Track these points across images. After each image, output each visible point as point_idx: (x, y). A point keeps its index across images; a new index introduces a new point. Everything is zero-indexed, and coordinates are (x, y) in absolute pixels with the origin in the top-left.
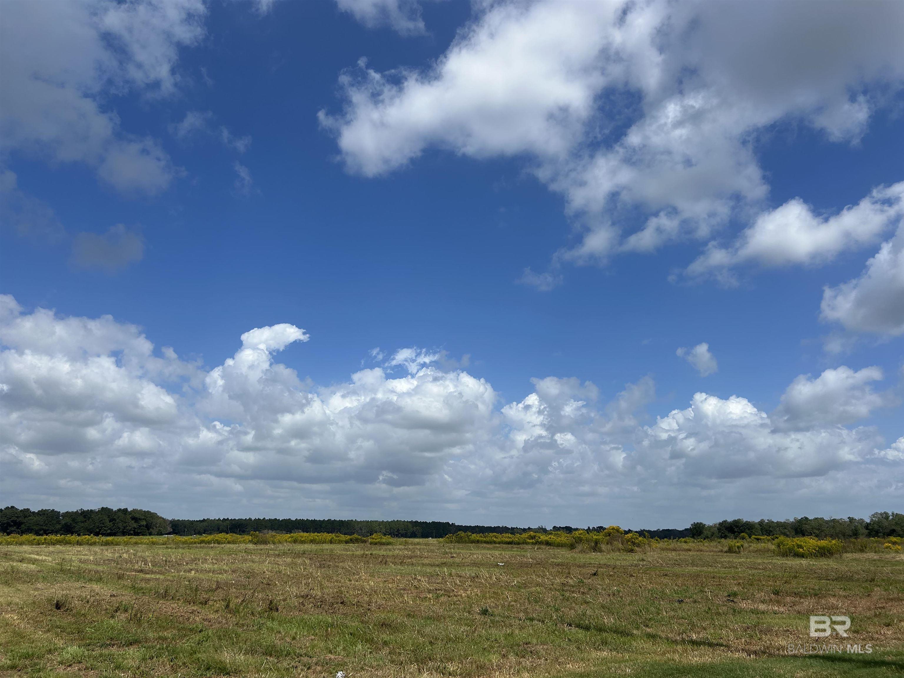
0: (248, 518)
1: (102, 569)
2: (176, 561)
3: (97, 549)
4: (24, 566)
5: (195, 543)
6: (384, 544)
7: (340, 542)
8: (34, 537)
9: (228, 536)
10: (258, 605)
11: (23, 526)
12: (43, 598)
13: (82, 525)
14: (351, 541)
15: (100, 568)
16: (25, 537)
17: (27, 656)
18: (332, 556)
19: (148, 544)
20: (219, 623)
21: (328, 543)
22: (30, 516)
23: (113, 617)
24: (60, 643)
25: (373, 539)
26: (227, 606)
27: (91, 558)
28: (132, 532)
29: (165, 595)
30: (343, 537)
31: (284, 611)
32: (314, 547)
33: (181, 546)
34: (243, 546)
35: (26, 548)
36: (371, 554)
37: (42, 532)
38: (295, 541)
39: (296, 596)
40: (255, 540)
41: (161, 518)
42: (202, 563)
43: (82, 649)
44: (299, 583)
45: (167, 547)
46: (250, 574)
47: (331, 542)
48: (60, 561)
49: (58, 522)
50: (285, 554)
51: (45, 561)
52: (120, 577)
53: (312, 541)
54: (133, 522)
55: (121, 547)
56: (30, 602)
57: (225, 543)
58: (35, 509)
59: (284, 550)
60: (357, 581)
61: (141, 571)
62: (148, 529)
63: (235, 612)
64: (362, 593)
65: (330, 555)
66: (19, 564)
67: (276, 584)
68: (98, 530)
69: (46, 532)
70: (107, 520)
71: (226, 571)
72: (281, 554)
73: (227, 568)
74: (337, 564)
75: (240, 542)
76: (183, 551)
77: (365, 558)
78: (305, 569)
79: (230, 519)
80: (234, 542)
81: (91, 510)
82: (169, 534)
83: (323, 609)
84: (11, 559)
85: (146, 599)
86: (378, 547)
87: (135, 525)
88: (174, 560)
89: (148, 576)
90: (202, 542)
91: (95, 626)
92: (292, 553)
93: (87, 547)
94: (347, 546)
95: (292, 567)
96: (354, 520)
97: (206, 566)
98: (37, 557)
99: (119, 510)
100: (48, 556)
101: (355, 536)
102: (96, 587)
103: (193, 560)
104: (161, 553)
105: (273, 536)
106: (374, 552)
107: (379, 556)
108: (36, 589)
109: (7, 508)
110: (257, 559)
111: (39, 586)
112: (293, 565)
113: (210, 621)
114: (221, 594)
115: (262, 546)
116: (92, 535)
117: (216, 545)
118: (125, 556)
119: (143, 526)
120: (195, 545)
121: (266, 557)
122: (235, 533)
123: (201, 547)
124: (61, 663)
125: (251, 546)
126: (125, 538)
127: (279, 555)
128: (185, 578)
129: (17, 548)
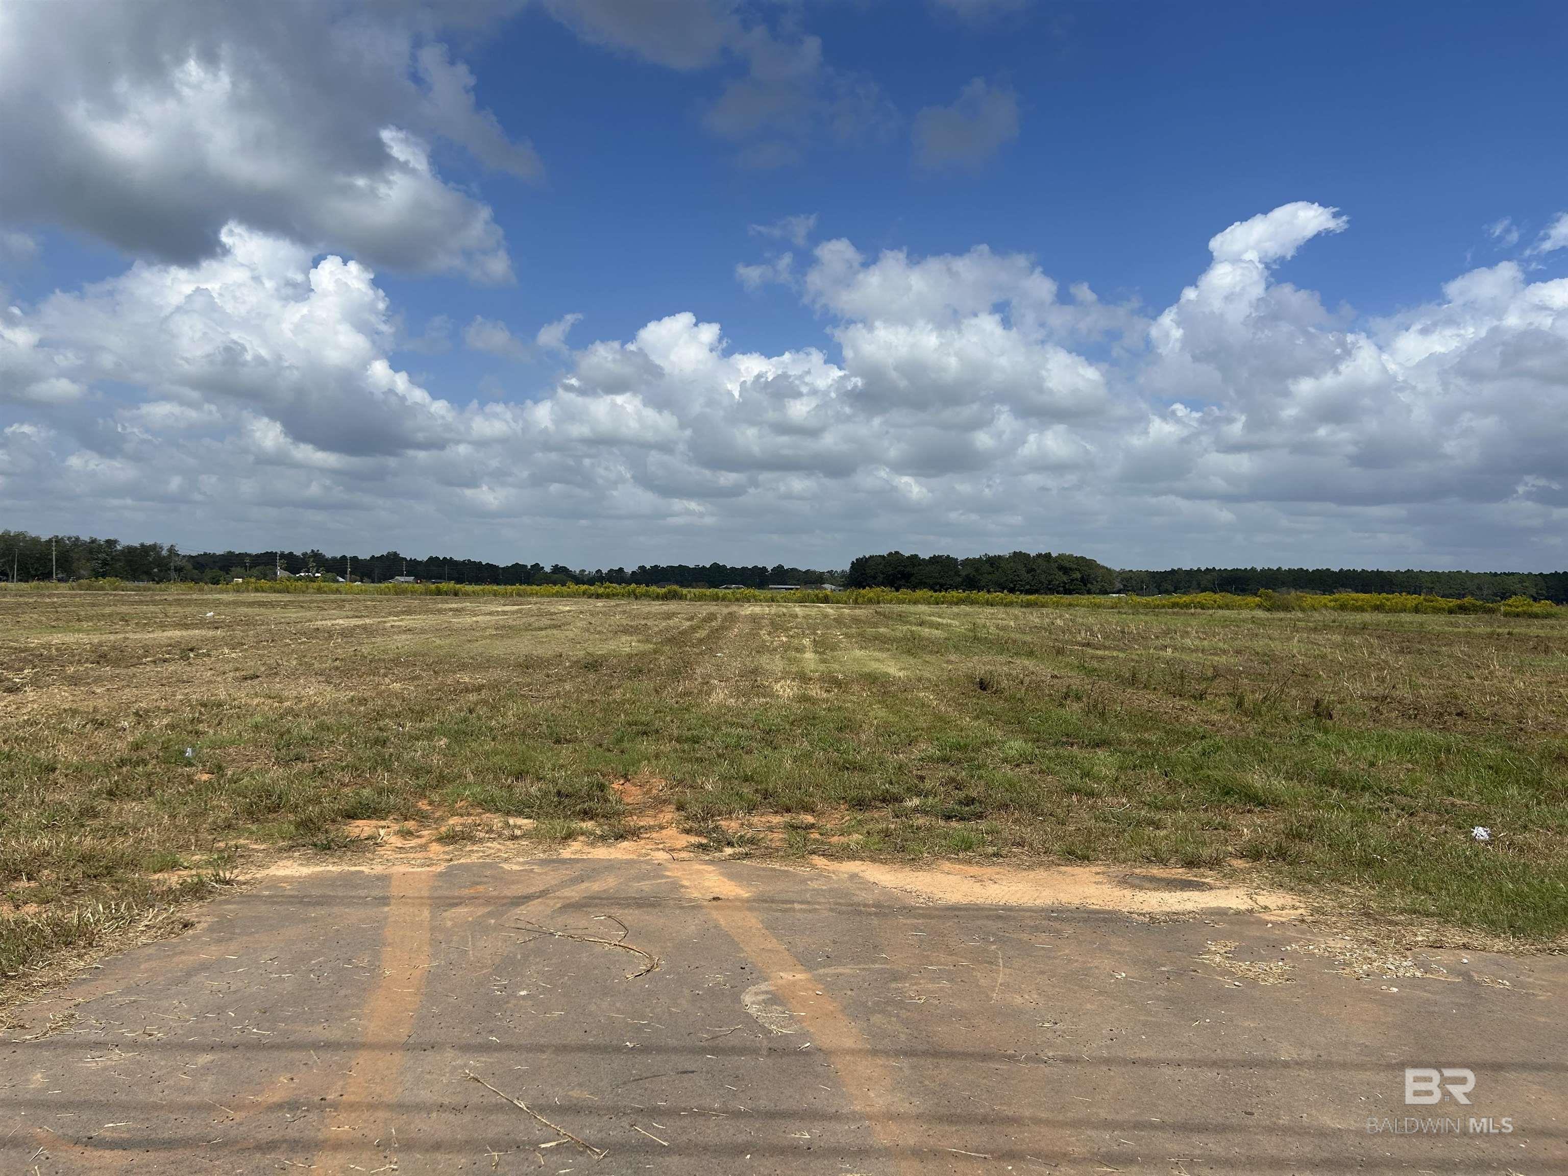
0: (1249, 568)
1: (1030, 640)
2: (1139, 633)
3: (1017, 611)
4: (926, 631)
5: (1164, 607)
6: (1536, 616)
7: (1437, 610)
8: (930, 593)
9: (1217, 596)
10: (1294, 707)
11: (913, 578)
12: (960, 673)
13: (990, 577)
14: (1463, 609)
15: (1028, 638)
16: (919, 593)
17: (959, 747)
18: (1423, 635)
19: (1088, 607)
20: (1230, 728)
21: (1410, 612)
22: (920, 565)
23: (1061, 705)
24: (999, 735)
25: (1510, 606)
26: (1240, 704)
27: (1012, 623)
28: (1061, 589)
29: (1133, 681)
30: (1442, 602)
31: (1345, 719)
32: (1381, 617)
33: (1141, 611)
34: (1245, 614)
35: (922, 608)
36: (1509, 633)
37: (937, 587)
38: (1343, 607)
39: (1362, 696)
40: (1267, 604)
41: (1103, 567)
42: (1182, 637)
43: (1030, 744)
44: (1365, 677)
45: (1119, 612)
46: (1269, 658)
47: (1417, 610)
48: (971, 626)
49: (957, 573)
50: (1326, 627)
51: (950, 625)
52: (1060, 652)
53: (1378, 608)
54: (1061, 573)
55: (1050, 610)
56: (945, 678)
57: (1213, 608)
58: (925, 555)
59: (1324, 622)
60: (1486, 679)
61: (1088, 645)
62: (1085, 585)
63: (1254, 713)
64: (1501, 700)
65: (1420, 632)
66: (920, 628)
67: (1320, 676)
68: (1012, 585)
69: (943, 587)
70: (1023, 572)
71: (1224, 652)
72: (1319, 628)
73: (1226, 646)
74: (1436, 648)
75: (1240, 607)
76: (1147, 618)
77: (1498, 639)
78: (1371, 653)
79: (1217, 568)
80: (1227, 607)
81: (999, 556)
82: (1119, 592)
83: (1421, 721)
84: (907, 622)
85: (1104, 684)
86: (1523, 621)
87: (1065, 578)
88: (1135, 632)
89: (1100, 653)
90: (1175, 605)
91: (1039, 716)
92: (1341, 626)
93: (1002, 609)
94: (1452, 618)
95: (1346, 650)
96: (1464, 571)
97: (1188, 642)
98: (939, 620)
99: (1039, 556)
100: (953, 619)
101: (1468, 600)
102: (1029, 663)
103: (1166, 633)
104: (1113, 620)
105: (1299, 598)
106: (1516, 631)
107: (1529, 638)
108: (949, 662)
109: (890, 554)
110: (1276, 634)
111: (953, 657)
112: (1348, 647)
113: (1213, 725)
114: (1222, 685)
115: (1281, 615)
116: (1005, 591)
117: (1199, 610)
118: (1059, 622)
119: (1077, 580)
120: (1163, 610)
121: (1292, 632)
122: (1231, 593)
123: (1174, 613)
124: (1005, 760)
125: (1260, 614)
126: (1054, 598)
127: (1315, 630)
128: (1158, 658)
129: (912, 608)
